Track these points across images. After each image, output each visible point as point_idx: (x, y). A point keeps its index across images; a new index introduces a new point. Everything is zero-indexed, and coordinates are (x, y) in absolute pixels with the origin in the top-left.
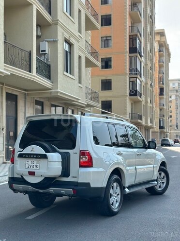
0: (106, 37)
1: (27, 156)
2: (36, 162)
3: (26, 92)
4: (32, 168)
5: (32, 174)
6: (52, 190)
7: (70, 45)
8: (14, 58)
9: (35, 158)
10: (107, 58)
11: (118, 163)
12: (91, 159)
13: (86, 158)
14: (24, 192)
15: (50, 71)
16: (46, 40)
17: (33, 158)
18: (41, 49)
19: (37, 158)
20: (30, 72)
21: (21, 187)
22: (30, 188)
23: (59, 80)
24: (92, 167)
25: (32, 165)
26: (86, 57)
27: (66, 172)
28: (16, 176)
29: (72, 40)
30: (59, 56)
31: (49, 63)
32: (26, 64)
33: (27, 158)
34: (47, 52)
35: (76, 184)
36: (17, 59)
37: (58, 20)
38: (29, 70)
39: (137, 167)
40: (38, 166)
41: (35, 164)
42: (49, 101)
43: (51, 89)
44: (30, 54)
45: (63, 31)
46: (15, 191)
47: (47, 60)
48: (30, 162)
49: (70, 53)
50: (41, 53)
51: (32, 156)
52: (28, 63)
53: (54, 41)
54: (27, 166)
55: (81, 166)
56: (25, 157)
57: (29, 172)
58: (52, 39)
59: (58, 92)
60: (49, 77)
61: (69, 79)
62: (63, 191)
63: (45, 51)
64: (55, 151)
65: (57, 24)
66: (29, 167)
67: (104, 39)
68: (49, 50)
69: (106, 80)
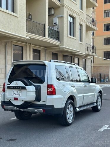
0: (108, 10)
1: (13, 88)
2: (19, 92)
3: (46, 48)
4: (16, 95)
5: (16, 99)
6: (29, 109)
7: (74, 18)
8: (33, 28)
9: (18, 89)
10: (108, 24)
11: (72, 92)
12: (54, 89)
13: (51, 89)
14: (11, 111)
15: (59, 35)
16: (57, 16)
17: (17, 89)
18: (54, 22)
19: (19, 89)
20: (44, 36)
21: (9, 107)
22: (16, 108)
23: (64, 40)
24: (56, 95)
25: (17, 93)
26: (86, 25)
27: (38, 98)
28: (6, 100)
29: (74, 15)
30: (64, 25)
31: (58, 30)
32: (42, 32)
33: (13, 89)
34: (57, 24)
35: (45, 106)
36: (36, 29)
37: (64, 4)
38: (43, 35)
39: (84, 95)
40: (20, 95)
41: (18, 93)
42: (61, 53)
43: (60, 46)
44: (44, 26)
45: (68, 10)
46: (6, 110)
47: (58, 28)
48: (15, 92)
49: (73, 23)
50: (54, 24)
51: (16, 88)
52: (43, 31)
53: (61, 17)
54: (13, 94)
55: (48, 94)
56: (12, 88)
57: (14, 98)
58: (60, 16)
59: (63, 48)
60: (58, 39)
61: (72, 39)
62: (36, 110)
63: (56, 23)
64: (31, 84)
65: (63, 6)
66: (15, 94)
67: (107, 11)
68: (58, 22)
69: (107, 38)
